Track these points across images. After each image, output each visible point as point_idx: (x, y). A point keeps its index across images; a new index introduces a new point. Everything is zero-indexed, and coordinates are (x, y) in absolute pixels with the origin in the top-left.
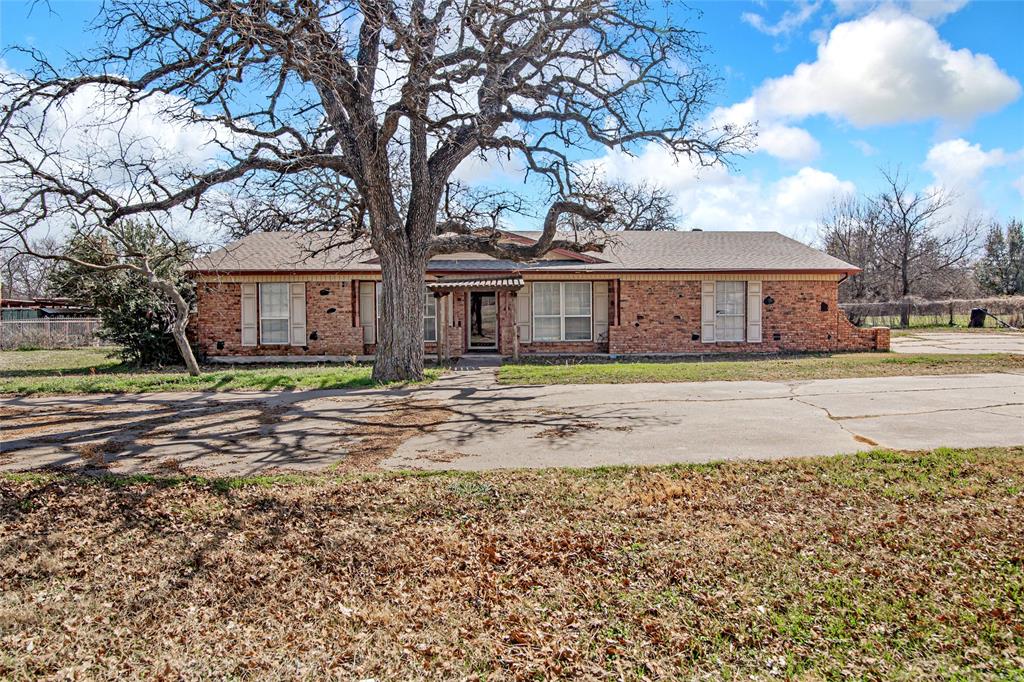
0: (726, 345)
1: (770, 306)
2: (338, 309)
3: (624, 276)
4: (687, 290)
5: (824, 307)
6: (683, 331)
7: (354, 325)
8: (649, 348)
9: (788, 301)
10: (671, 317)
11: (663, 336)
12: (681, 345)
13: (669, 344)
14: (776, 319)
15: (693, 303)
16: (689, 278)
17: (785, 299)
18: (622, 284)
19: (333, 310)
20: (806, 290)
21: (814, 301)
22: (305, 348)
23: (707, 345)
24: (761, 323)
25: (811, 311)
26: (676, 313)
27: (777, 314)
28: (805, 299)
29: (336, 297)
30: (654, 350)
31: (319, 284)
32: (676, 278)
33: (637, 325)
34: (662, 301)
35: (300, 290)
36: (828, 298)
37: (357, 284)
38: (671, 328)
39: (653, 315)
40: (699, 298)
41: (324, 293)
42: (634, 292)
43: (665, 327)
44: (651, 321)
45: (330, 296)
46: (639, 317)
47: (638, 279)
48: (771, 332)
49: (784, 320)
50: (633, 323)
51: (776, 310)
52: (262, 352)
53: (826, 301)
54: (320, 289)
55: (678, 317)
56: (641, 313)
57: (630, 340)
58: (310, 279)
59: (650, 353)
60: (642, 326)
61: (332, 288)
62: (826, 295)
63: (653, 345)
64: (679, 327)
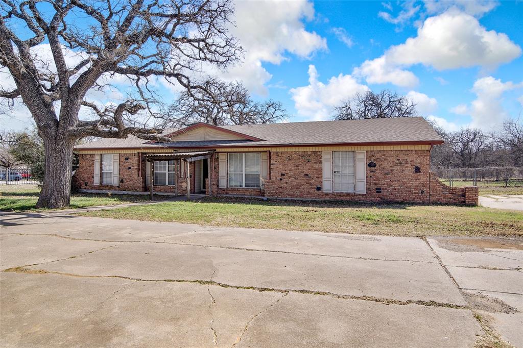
0: (340, 195)
1: (373, 169)
2: (132, 168)
3: (273, 148)
4: (313, 158)
5: (417, 170)
6: (311, 184)
7: (139, 176)
8: (289, 195)
9: (387, 166)
10: (302, 175)
11: (298, 187)
12: (309, 193)
13: (301, 192)
14: (377, 178)
15: (317, 166)
16: (314, 149)
17: (384, 164)
18: (272, 154)
19: (130, 168)
20: (402, 157)
21: (409, 165)
22: (118, 187)
23: (327, 194)
24: (365, 180)
25: (406, 172)
26: (306, 172)
27: (378, 174)
28: (401, 163)
29: (131, 161)
30: (291, 196)
31: (125, 154)
32: (306, 149)
33: (281, 179)
34: (297, 164)
35: (117, 157)
36: (421, 163)
37: (140, 155)
38: (303, 182)
39: (291, 173)
40: (321, 162)
41: (127, 159)
42: (279, 159)
43: (299, 181)
44: (290, 177)
45: (129, 161)
46: (282, 175)
47: (281, 151)
48: (373, 187)
49: (385, 179)
50: (279, 178)
51: (378, 172)
52: (102, 188)
53: (419, 165)
54: (125, 157)
55: (307, 175)
56: (283, 172)
57: (277, 189)
58: (121, 152)
59: (289, 198)
60: (284, 180)
61: (130, 157)
62: (419, 161)
63: (291, 193)
64: (308, 181)
